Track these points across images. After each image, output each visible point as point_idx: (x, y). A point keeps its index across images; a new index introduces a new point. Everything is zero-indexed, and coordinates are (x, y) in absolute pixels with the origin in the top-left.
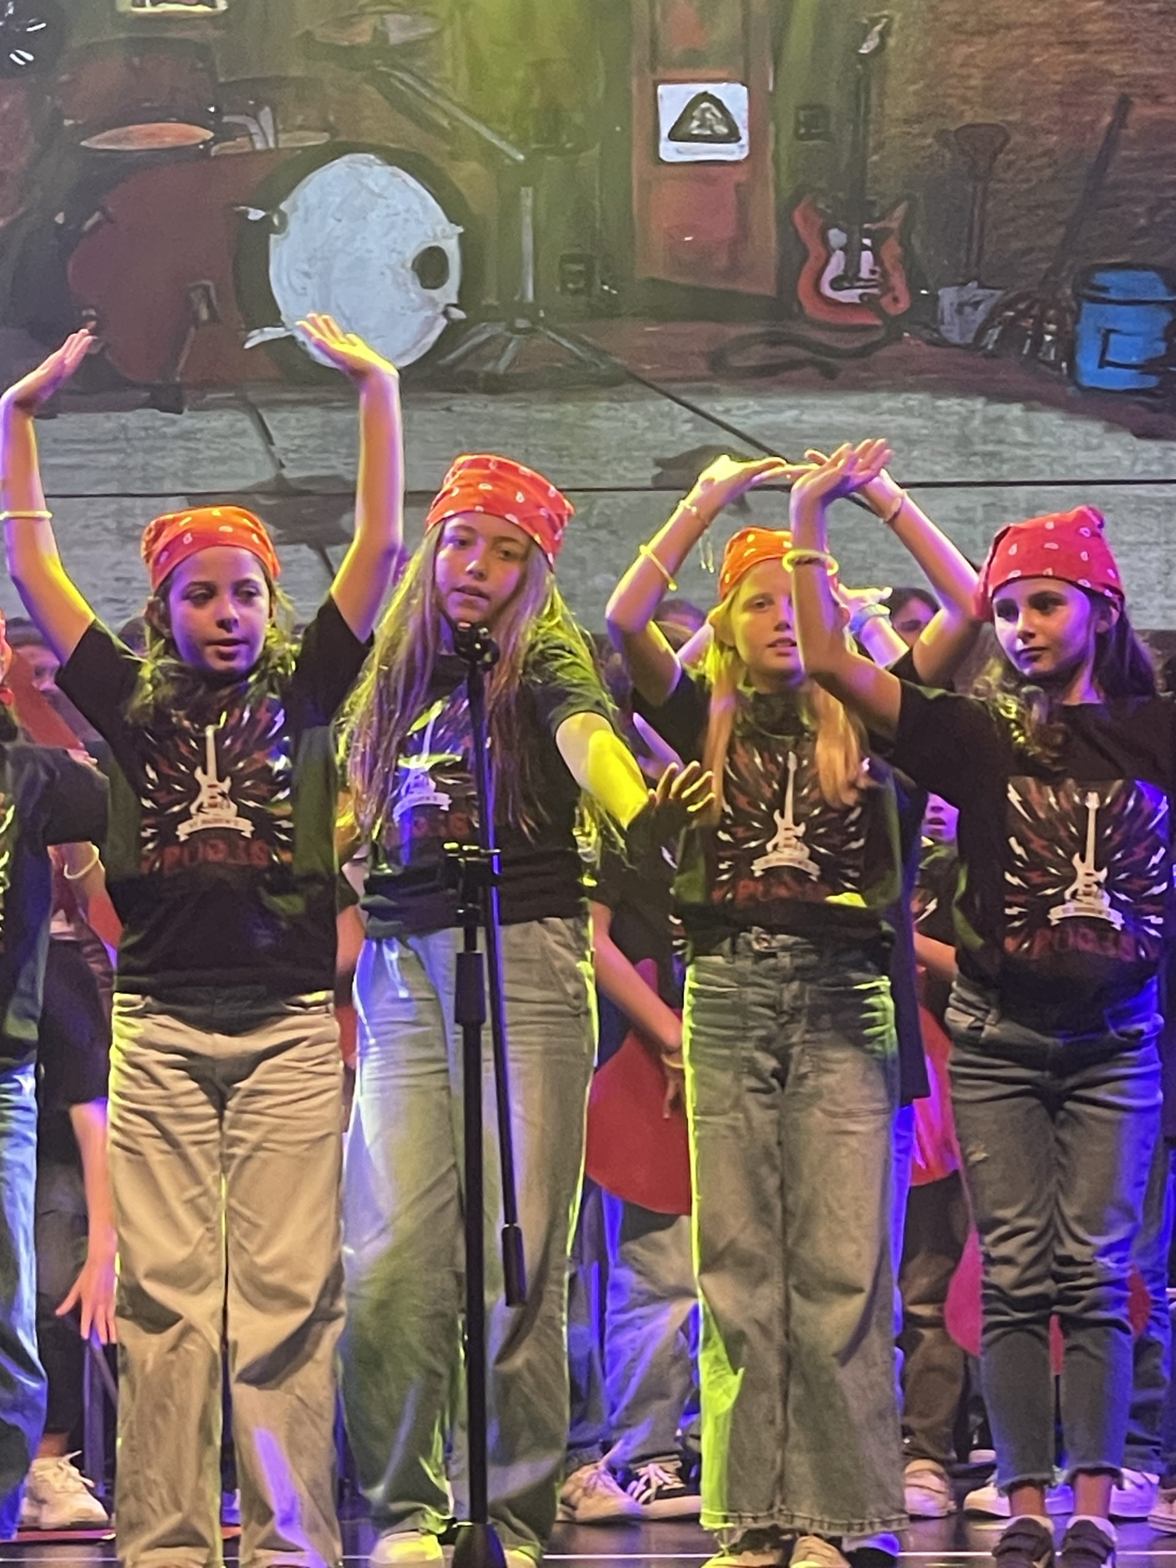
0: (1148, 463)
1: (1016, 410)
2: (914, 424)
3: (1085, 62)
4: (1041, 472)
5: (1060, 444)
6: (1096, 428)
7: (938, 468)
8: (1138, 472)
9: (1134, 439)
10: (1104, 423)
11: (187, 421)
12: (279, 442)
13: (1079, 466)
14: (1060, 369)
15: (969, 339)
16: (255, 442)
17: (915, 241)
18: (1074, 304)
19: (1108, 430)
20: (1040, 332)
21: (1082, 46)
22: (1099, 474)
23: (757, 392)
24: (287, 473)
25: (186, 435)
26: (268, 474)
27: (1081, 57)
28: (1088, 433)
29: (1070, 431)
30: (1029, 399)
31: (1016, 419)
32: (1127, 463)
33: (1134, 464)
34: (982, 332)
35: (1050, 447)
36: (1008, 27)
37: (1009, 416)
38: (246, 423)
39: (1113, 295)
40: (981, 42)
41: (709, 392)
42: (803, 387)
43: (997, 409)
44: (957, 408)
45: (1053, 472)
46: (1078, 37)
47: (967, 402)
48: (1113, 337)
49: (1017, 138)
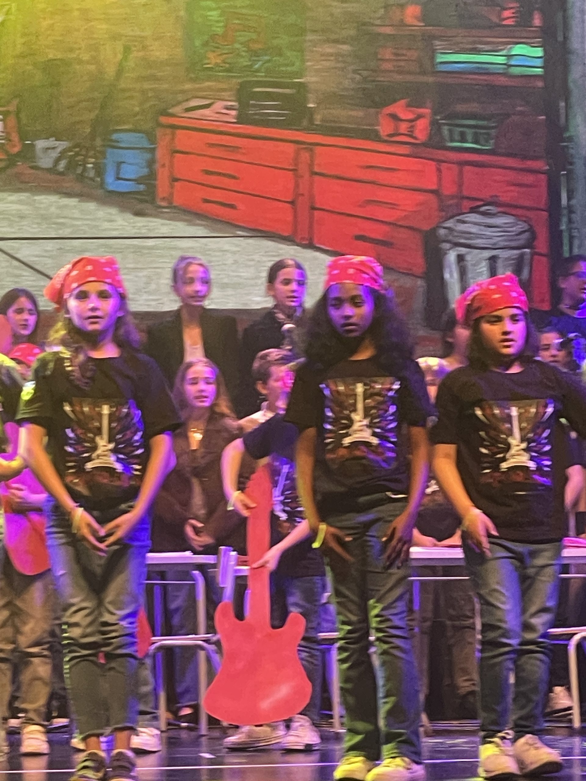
0: (140, 228)
1: (74, 201)
4: (86, 232)
5: (95, 219)
6: (114, 211)
8: (135, 233)
9: (133, 216)
10: (117, 208)
13: (104, 230)
14: (97, 182)
15: (51, 165)
18: (103, 149)
19: (120, 212)
22: (116, 234)
28: (110, 213)
29: (100, 212)
30: (82, 196)
31: (75, 206)
32: (129, 228)
33: (132, 229)
34: (57, 162)
35: (91, 220)
37: (71, 204)
39: (121, 145)
43: (65, 201)
44: (45, 201)
45: (93, 233)
47: (49, 197)
48: (122, 165)
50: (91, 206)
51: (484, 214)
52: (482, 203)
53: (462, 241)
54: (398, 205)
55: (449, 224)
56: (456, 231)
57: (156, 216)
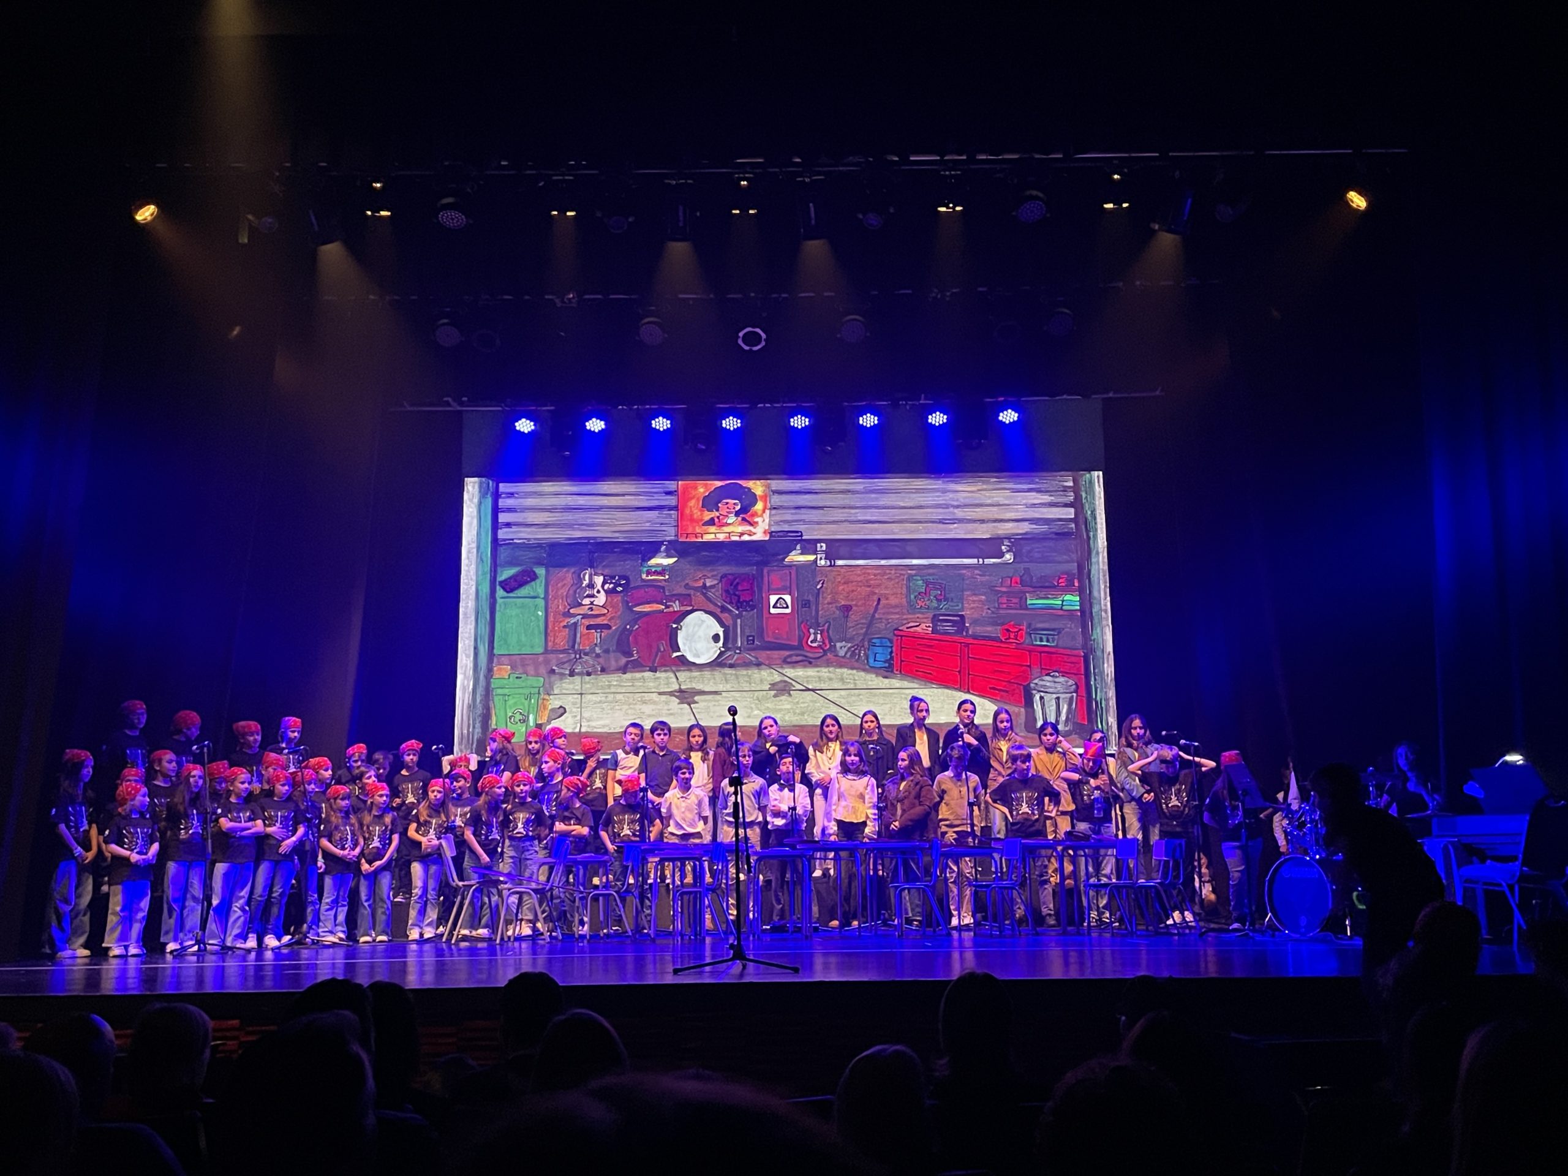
0: (886, 685)
1: (854, 671)
2: (832, 675)
3: (870, 590)
4: (860, 686)
5: (865, 680)
6: (874, 676)
7: (836, 686)
8: (883, 686)
9: (883, 679)
11: (658, 674)
12: (680, 679)
13: (870, 685)
16: (674, 680)
17: (830, 632)
18: (868, 647)
19: (876, 676)
20: (860, 653)
21: (869, 586)
22: (874, 687)
23: (793, 667)
24: (683, 687)
25: (658, 678)
26: (676, 687)
28: (871, 677)
29: (867, 677)
30: (858, 669)
31: (855, 674)
32: (881, 684)
34: (846, 653)
35: (863, 680)
36: (852, 582)
37: (853, 673)
38: (672, 675)
39: (877, 645)
40: (846, 586)
41: (782, 667)
42: (805, 666)
43: (850, 671)
44: (841, 671)
45: (863, 686)
46: (869, 584)
47: (843, 670)
49: (854, 608)
50: (863, 674)
51: (1053, 676)
52: (1052, 671)
53: (1042, 690)
54: (1011, 673)
55: (1036, 681)
56: (1039, 685)
57: (894, 678)
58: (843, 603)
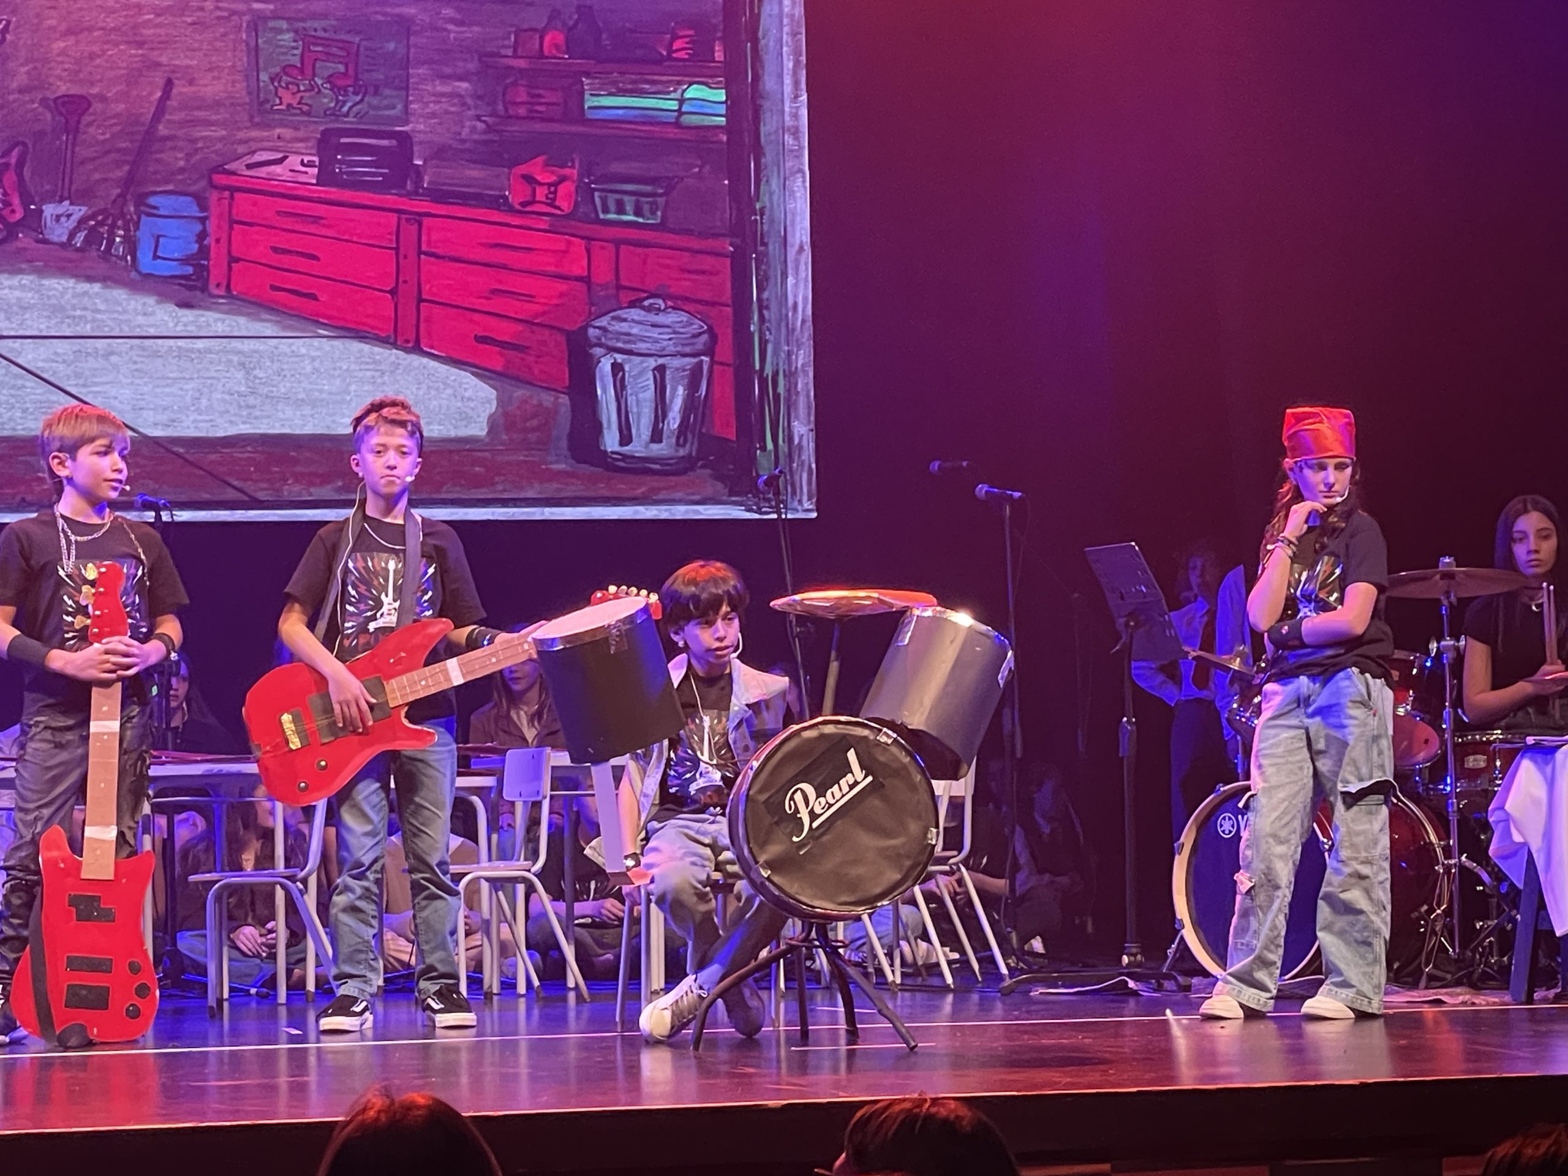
0: (185, 325)
1: (97, 287)
2: (29, 297)
3: (142, 55)
4: (112, 329)
5: (125, 311)
6: (151, 300)
7: (42, 327)
8: (179, 330)
9: (177, 309)
10: (156, 298)
13: (139, 326)
14: (127, 261)
15: (64, 239)
17: (27, 172)
18: (135, 217)
19: (159, 302)
20: (112, 236)
21: (140, 44)
22: (152, 332)
27: (140, 52)
28: (144, 304)
29: (133, 303)
30: (106, 280)
31: (97, 294)
32: (171, 325)
33: (176, 325)
34: (72, 235)
35: (120, 313)
36: (90, 29)
37: (91, 291)
39: (162, 212)
40: (71, 40)
43: (85, 286)
44: (56, 286)
45: (121, 330)
46: (138, 39)
47: (62, 282)
48: (161, 240)
49: (97, 106)
50: (120, 294)
51: (649, 309)
52: (646, 295)
53: (620, 345)
54: (533, 297)
55: (603, 322)
56: (611, 333)
57: (208, 309)
58: (63, 89)
